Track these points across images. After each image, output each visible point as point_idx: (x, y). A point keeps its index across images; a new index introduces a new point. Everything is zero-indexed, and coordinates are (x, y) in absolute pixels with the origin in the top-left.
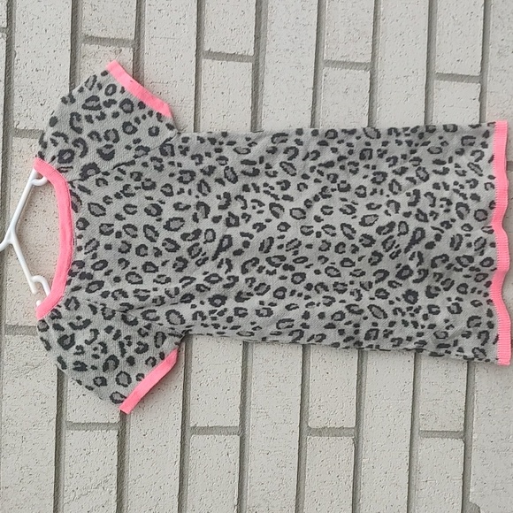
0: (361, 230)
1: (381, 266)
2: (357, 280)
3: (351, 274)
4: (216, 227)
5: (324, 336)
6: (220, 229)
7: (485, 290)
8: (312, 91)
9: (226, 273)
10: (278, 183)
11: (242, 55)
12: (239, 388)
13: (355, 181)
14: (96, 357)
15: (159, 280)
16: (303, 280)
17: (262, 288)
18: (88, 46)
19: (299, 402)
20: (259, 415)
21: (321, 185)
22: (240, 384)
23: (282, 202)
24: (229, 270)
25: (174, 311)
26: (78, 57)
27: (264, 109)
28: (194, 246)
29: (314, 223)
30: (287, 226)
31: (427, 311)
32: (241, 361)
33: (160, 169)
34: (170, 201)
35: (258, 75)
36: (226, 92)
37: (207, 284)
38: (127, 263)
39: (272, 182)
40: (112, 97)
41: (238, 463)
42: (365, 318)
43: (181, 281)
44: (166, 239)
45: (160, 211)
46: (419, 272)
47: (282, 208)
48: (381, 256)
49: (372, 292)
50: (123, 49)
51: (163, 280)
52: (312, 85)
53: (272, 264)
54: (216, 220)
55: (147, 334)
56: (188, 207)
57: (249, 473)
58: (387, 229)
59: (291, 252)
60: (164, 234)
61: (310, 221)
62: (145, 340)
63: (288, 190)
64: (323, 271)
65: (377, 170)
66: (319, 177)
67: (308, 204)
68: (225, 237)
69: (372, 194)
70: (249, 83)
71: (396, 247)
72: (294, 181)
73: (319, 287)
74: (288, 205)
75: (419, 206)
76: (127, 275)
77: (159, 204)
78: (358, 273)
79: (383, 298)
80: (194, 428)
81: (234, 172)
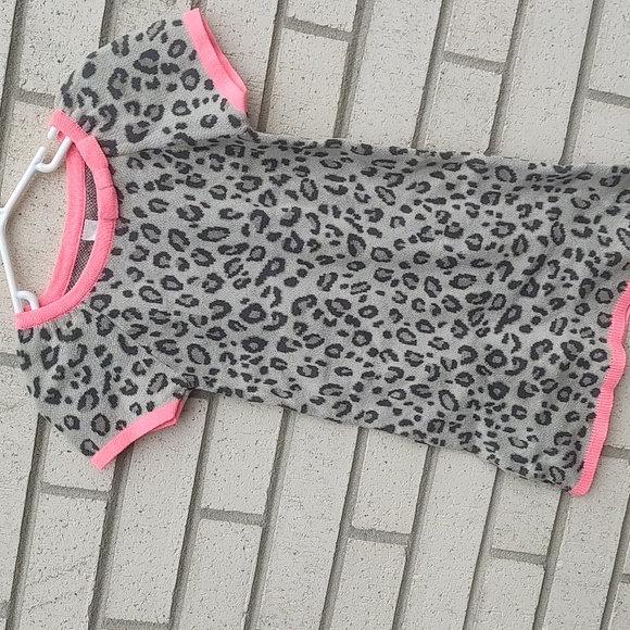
0: (448, 291)
2: (438, 354)
3: (430, 344)
4: (269, 246)
5: (375, 415)
6: (274, 250)
7: (591, 399)
9: (272, 306)
10: (367, 212)
11: (336, 30)
12: (271, 467)
14: (75, 385)
15: (183, 301)
16: (367, 344)
17: (314, 342)
19: (344, 494)
20: (291, 504)
21: (422, 224)
22: (272, 462)
23: (365, 236)
25: (198, 346)
27: (356, 107)
29: (396, 268)
30: (361, 266)
31: (510, 412)
32: (277, 433)
34: (218, 205)
35: (354, 59)
36: (308, 77)
37: (242, 323)
39: (360, 208)
40: (176, 61)
41: (255, 560)
42: (431, 403)
43: (211, 307)
44: (197, 250)
45: (199, 214)
46: (515, 360)
47: (364, 245)
51: (188, 301)
52: (422, 84)
53: (333, 311)
54: (273, 237)
55: (143, 372)
56: (239, 215)
59: (358, 296)
60: (196, 243)
61: (393, 265)
62: (137, 380)
63: (379, 223)
64: (394, 334)
66: (424, 213)
67: (398, 244)
69: (487, 248)
70: (340, 70)
71: (484, 324)
72: (389, 212)
73: (386, 355)
74: (372, 242)
76: (142, 290)
78: (440, 344)
79: (464, 385)
80: (205, 509)
81: (314, 186)
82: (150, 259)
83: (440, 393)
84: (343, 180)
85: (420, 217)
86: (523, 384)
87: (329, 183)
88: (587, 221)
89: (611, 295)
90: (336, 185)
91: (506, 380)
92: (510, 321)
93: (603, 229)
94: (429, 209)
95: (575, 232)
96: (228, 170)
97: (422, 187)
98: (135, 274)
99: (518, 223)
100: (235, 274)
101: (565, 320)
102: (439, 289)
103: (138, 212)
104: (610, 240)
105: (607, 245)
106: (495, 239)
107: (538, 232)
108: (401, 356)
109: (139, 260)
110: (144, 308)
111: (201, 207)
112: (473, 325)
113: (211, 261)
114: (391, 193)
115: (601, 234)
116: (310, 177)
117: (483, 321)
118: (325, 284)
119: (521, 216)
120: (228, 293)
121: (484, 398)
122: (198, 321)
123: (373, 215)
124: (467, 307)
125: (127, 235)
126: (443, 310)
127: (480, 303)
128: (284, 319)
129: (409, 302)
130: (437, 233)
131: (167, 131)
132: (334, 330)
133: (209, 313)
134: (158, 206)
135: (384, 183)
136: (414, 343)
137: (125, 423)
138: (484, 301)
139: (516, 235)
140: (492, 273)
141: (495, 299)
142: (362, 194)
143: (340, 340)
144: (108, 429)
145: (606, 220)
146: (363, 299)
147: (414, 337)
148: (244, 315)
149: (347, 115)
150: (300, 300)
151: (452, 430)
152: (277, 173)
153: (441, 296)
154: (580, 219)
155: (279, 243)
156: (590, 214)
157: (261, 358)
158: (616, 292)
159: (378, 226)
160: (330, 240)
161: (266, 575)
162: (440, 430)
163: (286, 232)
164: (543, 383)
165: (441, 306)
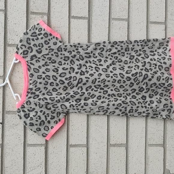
0: (126, 75)
1: (133, 87)
3: (123, 90)
4: (77, 75)
5: (114, 112)
7: (169, 95)
11: (84, 17)
12: (86, 131)
13: (124, 59)
14: (37, 121)
18: (32, 15)
19: (107, 135)
20: (93, 140)
22: (86, 129)
24: (81, 90)
25: (63, 105)
26: (29, 19)
28: (69, 82)
29: (110, 73)
30: (101, 74)
31: (149, 103)
32: (86, 121)
33: (57, 56)
34: (61, 67)
35: (90, 24)
36: (79, 30)
37: (74, 95)
38: (47, 89)
39: (95, 60)
40: (41, 32)
41: (86, 157)
42: (129, 105)
43: (65, 94)
44: (60, 80)
45: (58, 70)
46: (146, 89)
47: (99, 69)
48: (133, 84)
49: (131, 96)
50: (44, 16)
51: (59, 94)
54: (77, 73)
55: (54, 113)
56: (67, 69)
58: (135, 75)
59: (103, 83)
63: (101, 62)
65: (131, 55)
66: (111, 58)
68: (80, 79)
70: (87, 27)
71: (138, 81)
72: (103, 59)
73: (112, 95)
74: (101, 67)
75: (146, 66)
76: (47, 93)
77: (57, 68)
80: (71, 145)
81: (82, 57)
83: (130, 102)
86: (150, 94)
87: (86, 55)
88: (154, 52)
90: (88, 55)
99: (135, 55)
106: (131, 60)
112: (135, 82)
115: (158, 54)
119: (135, 53)
126: (127, 81)
137: (53, 127)
142: (95, 56)
144: (49, 129)
147: (119, 90)
149: (90, 37)
150: (88, 87)
151: (136, 111)
155: (79, 74)
158: (169, 67)
161: (90, 161)
162: (132, 112)
163: (80, 71)
164: (155, 93)
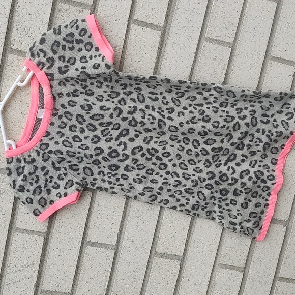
2: (197, 175)
3: (194, 170)
4: (122, 123)
6: (124, 125)
7: (267, 197)
8: (194, 55)
9: (122, 150)
10: (167, 109)
11: (156, 26)
12: (119, 223)
14: (31, 184)
15: (82, 147)
16: (165, 169)
17: (141, 167)
18: (63, 4)
19: (153, 237)
20: (128, 240)
21: (192, 115)
22: (120, 221)
23: (166, 120)
25: (88, 168)
26: (56, 10)
27: (164, 61)
30: (164, 133)
32: (123, 208)
33: (100, 88)
35: (164, 39)
36: (142, 47)
37: (108, 157)
39: (164, 107)
40: (82, 38)
41: (111, 266)
42: (193, 197)
43: (95, 150)
44: (89, 124)
45: (90, 108)
46: (232, 179)
47: (165, 124)
50: (84, 10)
51: (84, 147)
52: (195, 51)
53: (150, 154)
54: (124, 119)
55: (63, 179)
56: (109, 109)
57: (116, 272)
59: (162, 147)
60: (89, 121)
61: (178, 134)
62: (59, 182)
63: (173, 114)
64: (178, 165)
67: (181, 124)
69: (222, 127)
72: (177, 109)
73: (173, 174)
74: (169, 123)
76: (63, 142)
78: (198, 170)
79: (209, 189)
80: (89, 242)
81: (143, 97)
82: (67, 128)
83: (198, 192)
84: (157, 94)
85: (191, 112)
86: (236, 189)
87: (150, 95)
88: (268, 116)
89: (278, 150)
90: (153, 96)
91: (228, 187)
92: (231, 161)
93: (275, 120)
94: (196, 109)
95: (262, 121)
96: (104, 88)
97: (193, 98)
98: (61, 134)
99: (236, 116)
100: (106, 135)
101: (256, 161)
102: (199, 145)
103: (63, 106)
104: (278, 125)
105: (276, 127)
106: (225, 123)
107: (245, 121)
108: (181, 175)
109: (63, 128)
110: (64, 150)
111: (92, 105)
112: (214, 162)
113: (95, 129)
114: (179, 101)
115: (274, 122)
116: (142, 92)
117: (219, 160)
118: (147, 141)
119: (237, 113)
120: (103, 144)
121: (218, 195)
122: (89, 156)
123: (170, 110)
124: (211, 153)
125: (58, 116)
126: (201, 155)
127: (217, 152)
128: (127, 157)
129: (185, 151)
130: (199, 120)
131: (77, 70)
132: (150, 162)
133: (94, 153)
134: (72, 104)
135: (176, 96)
136: (187, 169)
137: (54, 202)
138: (219, 151)
139: (235, 122)
140: (224, 139)
141: (225, 150)
142: (165, 101)
143: (153, 167)
144: (46, 204)
145: (277, 116)
146: (164, 149)
147: (187, 166)
148: (109, 154)
150: (135, 148)
151: (203, 209)
152: (127, 90)
153: (200, 148)
154: (264, 115)
155: (127, 122)
156: (269, 113)
157: (117, 174)
158: (280, 149)
159: (172, 116)
160: (150, 121)
162: (197, 209)
163: (130, 117)
164: (245, 189)
165: (200, 153)
